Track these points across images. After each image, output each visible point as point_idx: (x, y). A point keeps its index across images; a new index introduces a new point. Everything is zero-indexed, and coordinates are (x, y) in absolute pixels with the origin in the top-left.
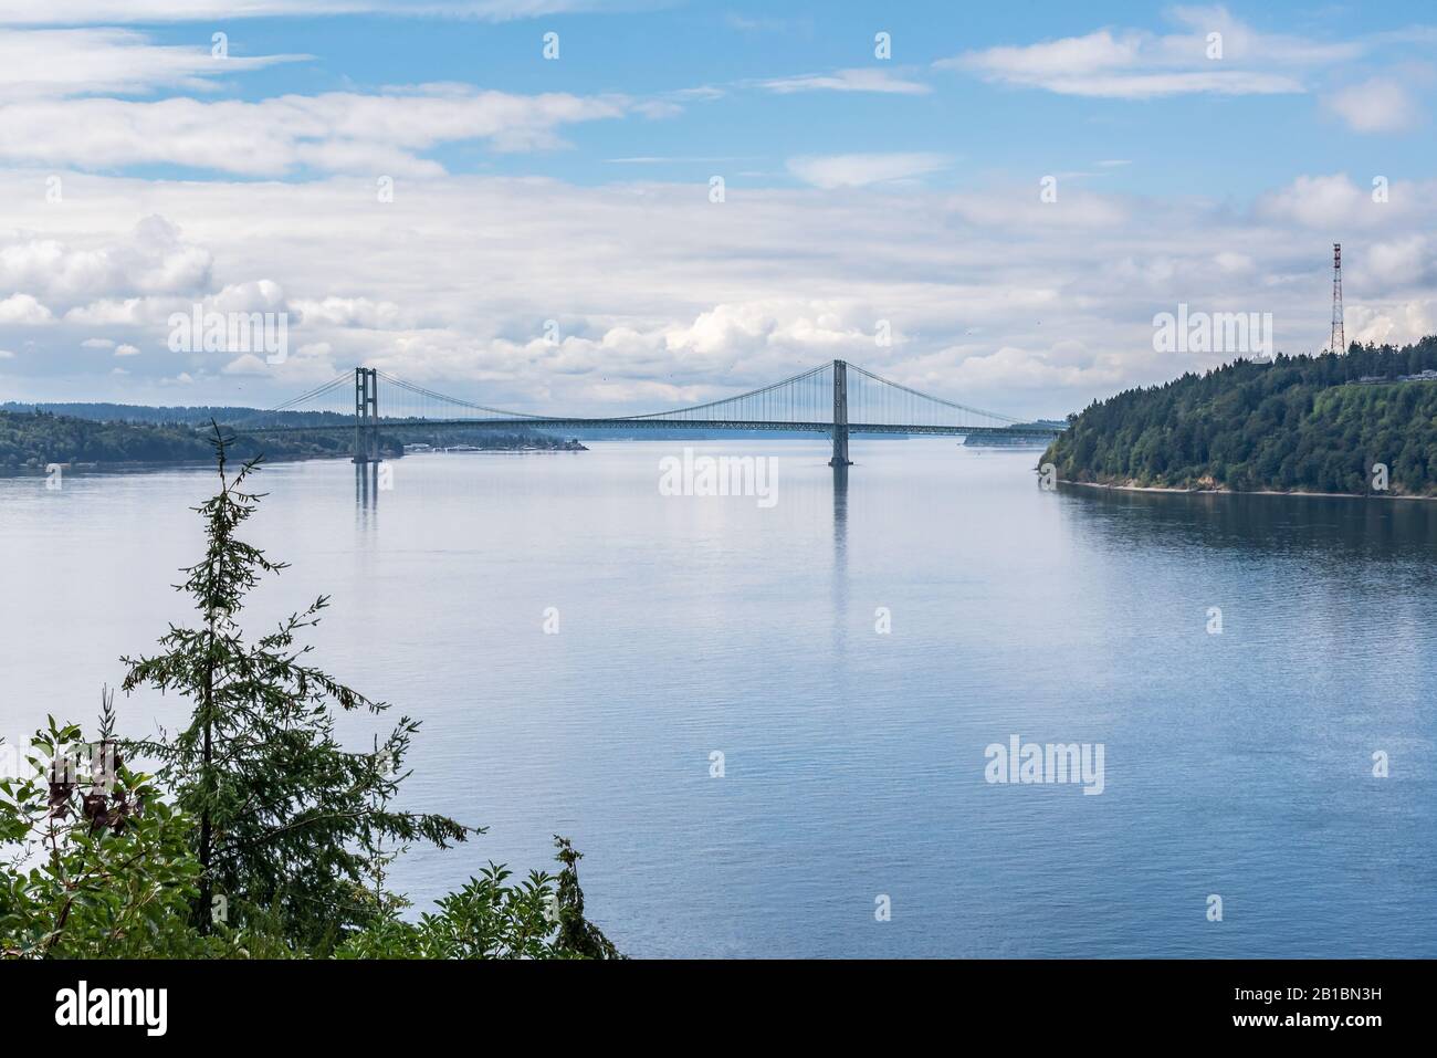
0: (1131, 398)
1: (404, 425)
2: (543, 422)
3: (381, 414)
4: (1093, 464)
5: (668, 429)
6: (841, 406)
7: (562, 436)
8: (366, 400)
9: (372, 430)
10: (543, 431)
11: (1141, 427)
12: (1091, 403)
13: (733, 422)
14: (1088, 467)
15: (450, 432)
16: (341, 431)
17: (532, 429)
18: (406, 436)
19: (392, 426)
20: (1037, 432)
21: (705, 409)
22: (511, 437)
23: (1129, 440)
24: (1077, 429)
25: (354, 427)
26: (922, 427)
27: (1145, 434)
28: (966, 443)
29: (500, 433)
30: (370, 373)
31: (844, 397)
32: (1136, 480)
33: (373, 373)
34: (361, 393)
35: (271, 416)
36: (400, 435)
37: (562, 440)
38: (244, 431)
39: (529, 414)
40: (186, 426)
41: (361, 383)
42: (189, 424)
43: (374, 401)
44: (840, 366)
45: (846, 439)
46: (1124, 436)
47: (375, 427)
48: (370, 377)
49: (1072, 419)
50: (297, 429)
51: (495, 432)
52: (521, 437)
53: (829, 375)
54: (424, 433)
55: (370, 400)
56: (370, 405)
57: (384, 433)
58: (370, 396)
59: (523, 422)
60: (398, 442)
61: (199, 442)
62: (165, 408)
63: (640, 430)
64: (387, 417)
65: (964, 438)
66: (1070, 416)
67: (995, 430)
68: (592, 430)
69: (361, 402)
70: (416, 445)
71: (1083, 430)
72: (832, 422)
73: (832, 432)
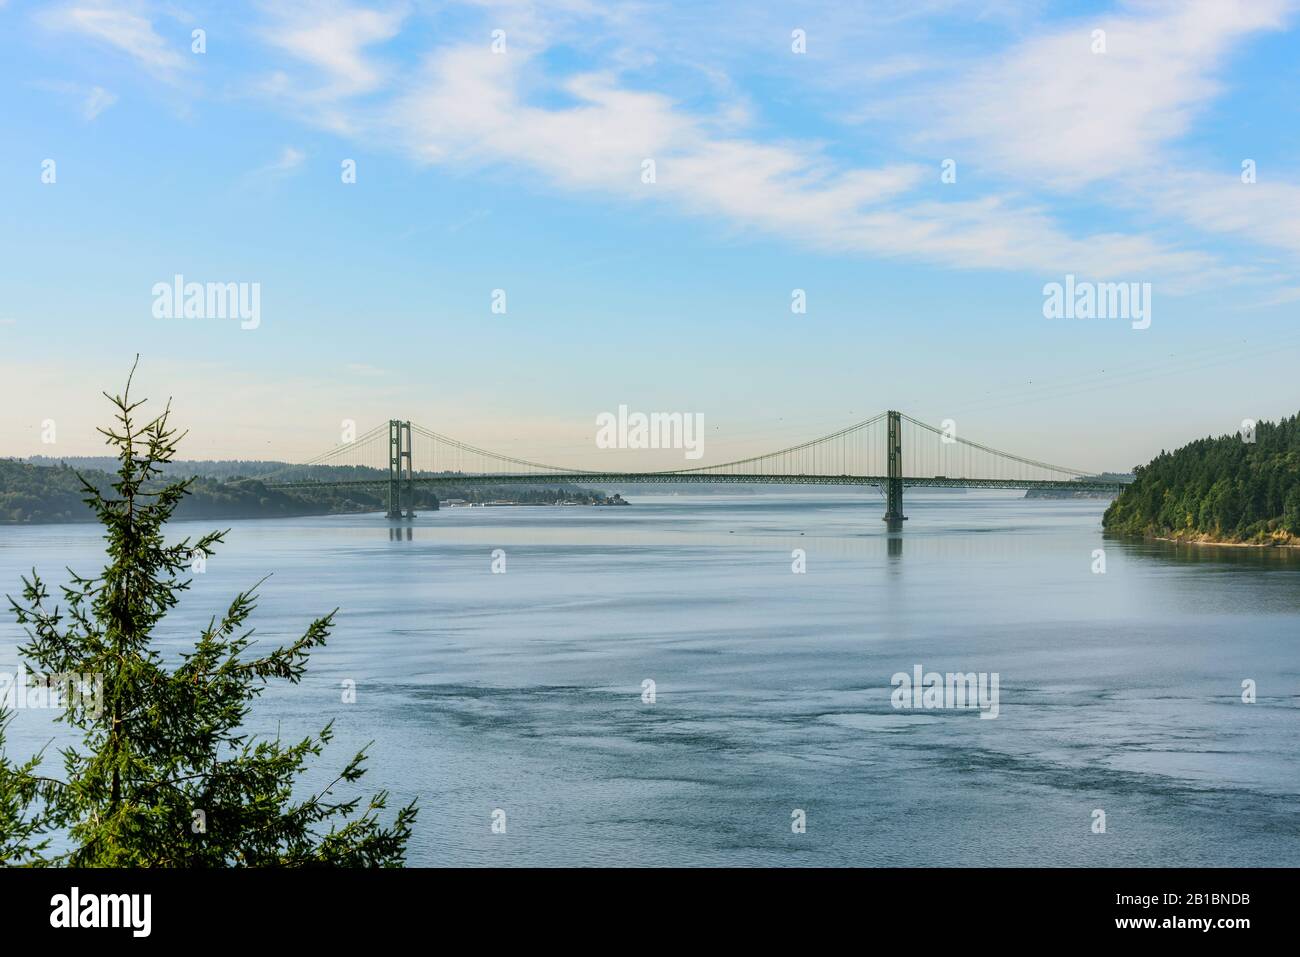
0: (1201, 448)
1: (439, 480)
2: (584, 477)
3: (416, 468)
4: (1161, 517)
5: (713, 484)
6: (895, 459)
7: (603, 490)
8: (400, 454)
9: (406, 486)
10: (585, 486)
11: (1212, 480)
12: (1159, 454)
13: (781, 476)
14: (1156, 521)
15: (488, 486)
16: (375, 486)
17: (573, 483)
18: (442, 492)
19: (427, 480)
20: (1101, 485)
21: (752, 463)
22: (550, 492)
23: (1198, 492)
24: (1144, 481)
25: (387, 482)
26: (981, 481)
27: (1215, 487)
28: (1027, 496)
29: (540, 488)
30: (404, 426)
31: (898, 450)
32: (1206, 535)
33: (407, 426)
34: (394, 446)
35: (302, 469)
36: (435, 490)
37: (604, 495)
38: (275, 486)
39: (569, 468)
40: (215, 480)
41: (394, 436)
42: (217, 478)
43: (408, 455)
44: (894, 417)
45: (901, 493)
46: (1194, 489)
47: (409, 481)
48: (404, 430)
49: (1139, 471)
50: (329, 484)
51: (533, 486)
52: (561, 491)
53: (882, 428)
54: (461, 487)
55: (404, 454)
56: (404, 459)
57: (418, 488)
58: (404, 449)
59: (563, 477)
60: (434, 496)
61: (229, 497)
62: (193, 462)
63: (685, 485)
64: (422, 472)
65: (1025, 492)
66: (1136, 468)
67: (1057, 484)
68: (635, 484)
69: (394, 456)
70: (453, 500)
71: (1149, 483)
72: (886, 475)
73: (885, 486)
